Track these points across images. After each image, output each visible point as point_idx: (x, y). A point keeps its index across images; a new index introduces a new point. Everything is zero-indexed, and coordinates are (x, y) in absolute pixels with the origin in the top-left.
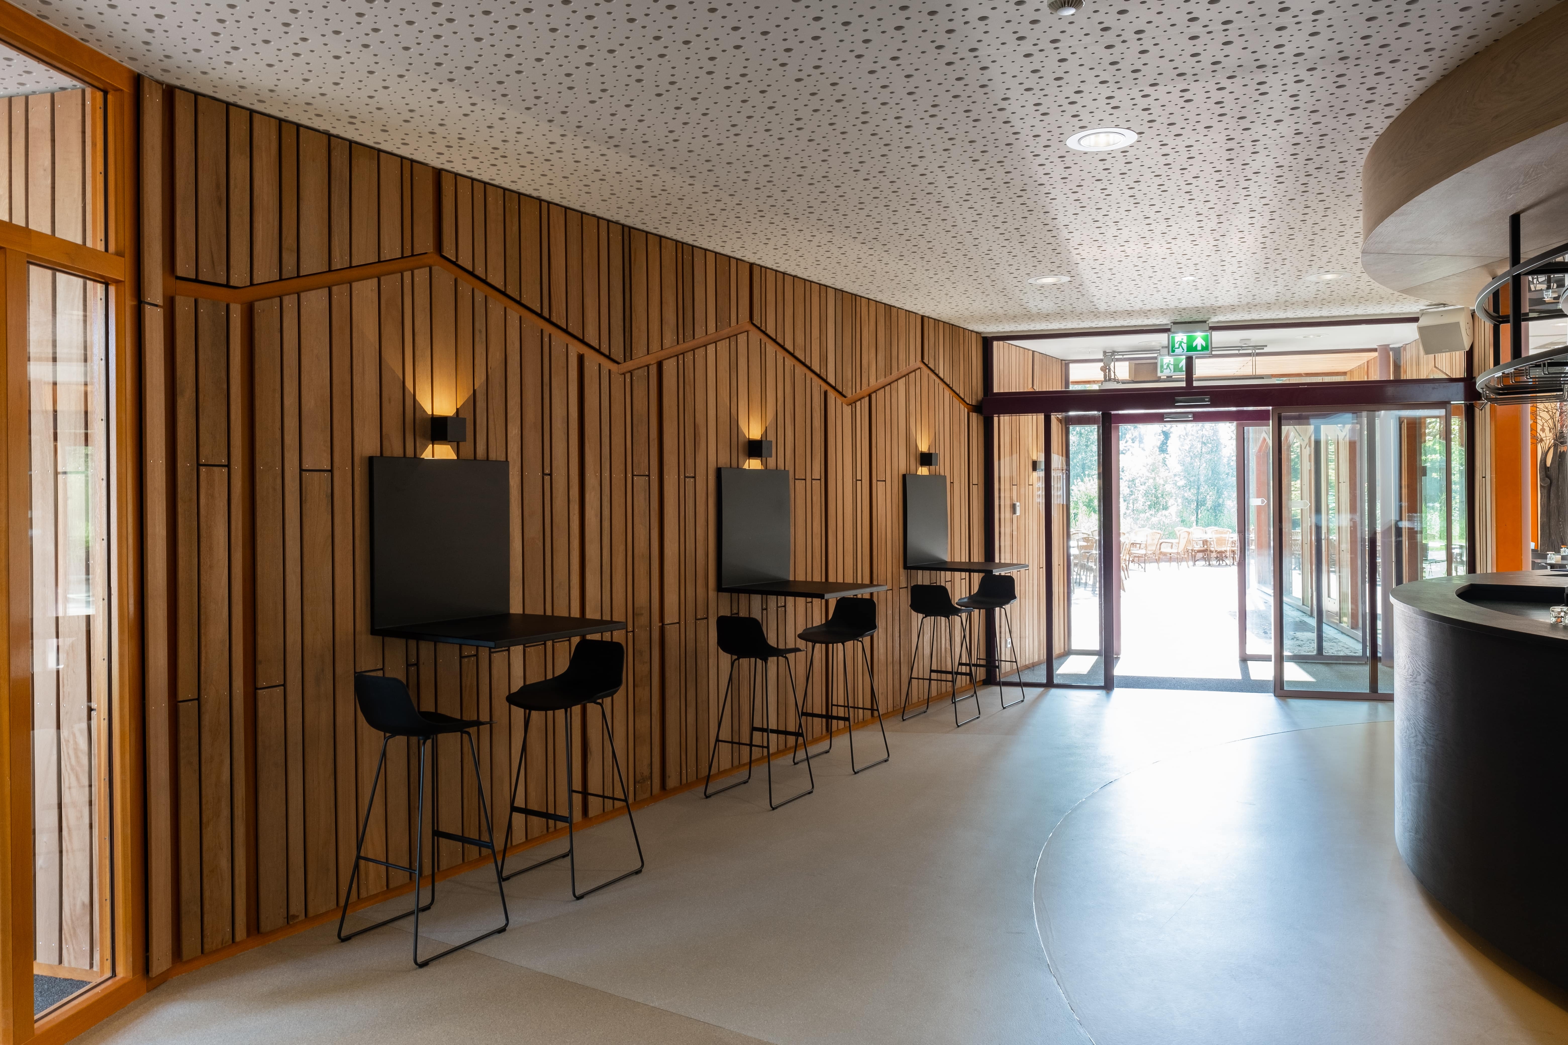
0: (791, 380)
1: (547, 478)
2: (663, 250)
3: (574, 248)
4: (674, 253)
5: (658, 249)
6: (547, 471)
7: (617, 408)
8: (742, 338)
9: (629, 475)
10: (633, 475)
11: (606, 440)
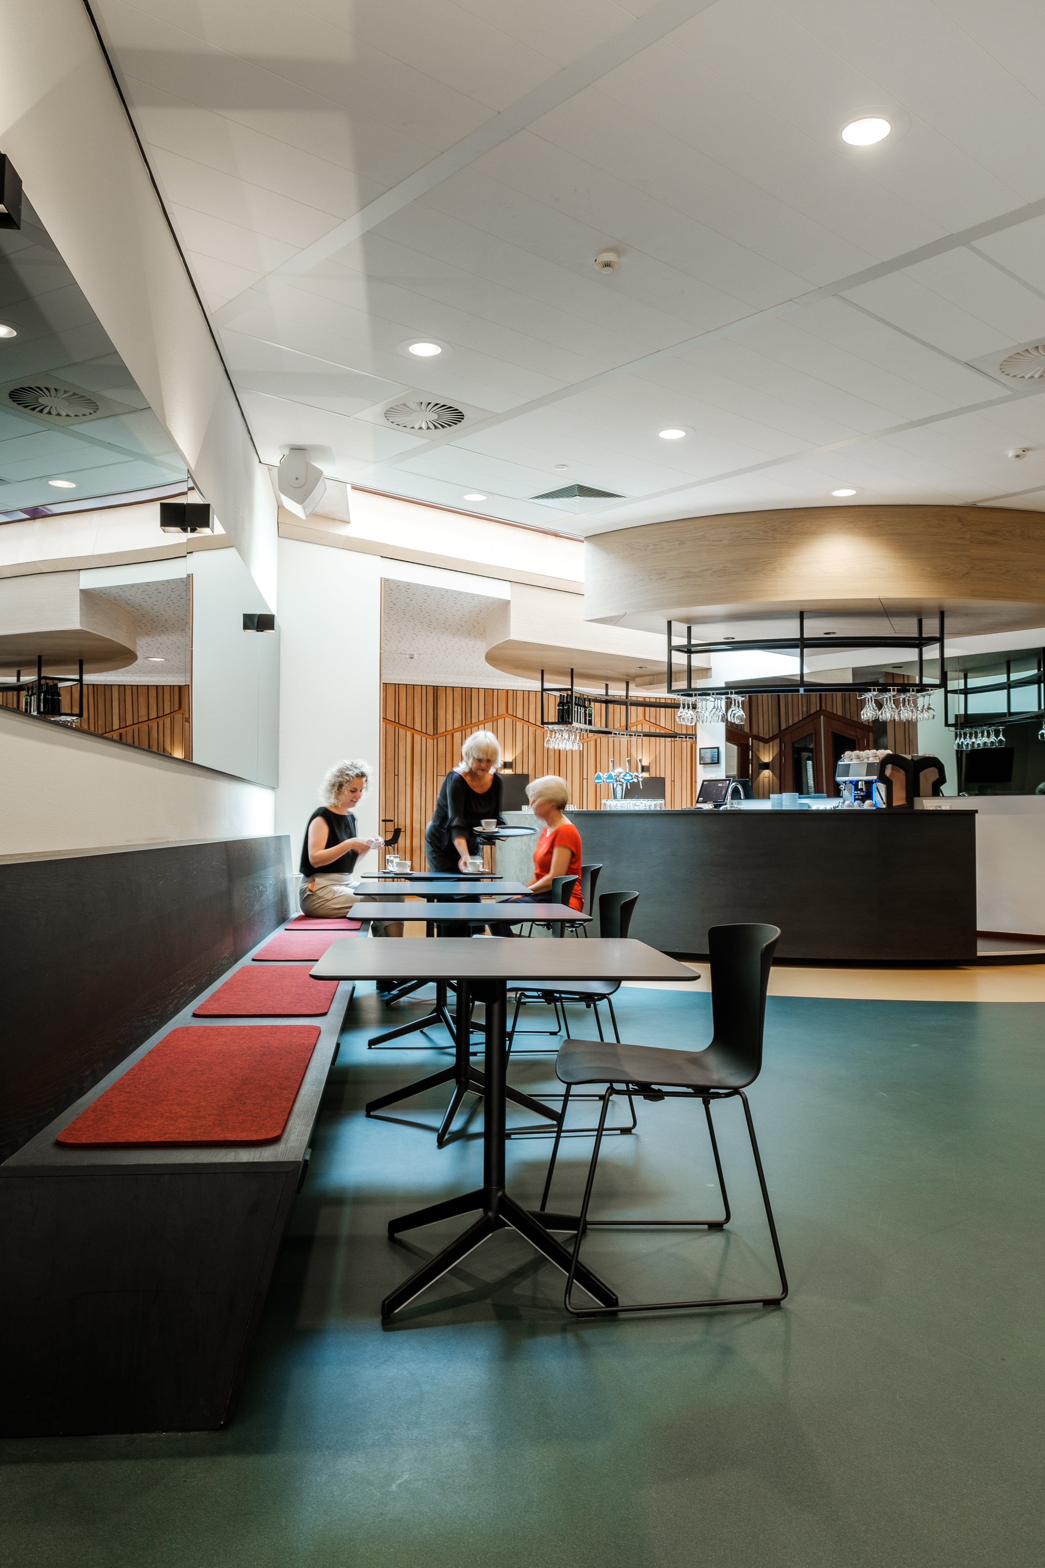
0: (533, 736)
1: (396, 774)
2: (454, 692)
3: (410, 698)
4: (461, 692)
5: (452, 692)
6: (396, 777)
7: (430, 752)
8: (501, 722)
9: (435, 776)
10: (437, 776)
11: (424, 763)
